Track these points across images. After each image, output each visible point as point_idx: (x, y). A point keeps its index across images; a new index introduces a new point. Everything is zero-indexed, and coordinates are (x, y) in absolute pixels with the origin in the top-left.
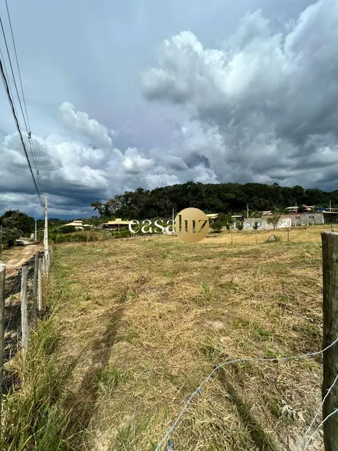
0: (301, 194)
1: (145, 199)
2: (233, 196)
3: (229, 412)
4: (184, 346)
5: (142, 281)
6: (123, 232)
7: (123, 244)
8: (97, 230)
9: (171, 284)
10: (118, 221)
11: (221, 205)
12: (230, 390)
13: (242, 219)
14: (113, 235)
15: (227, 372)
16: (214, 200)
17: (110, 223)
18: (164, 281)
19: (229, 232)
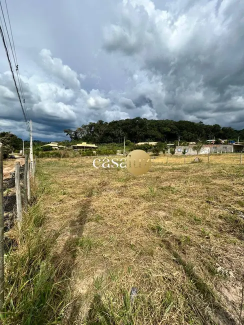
0: (218, 130)
1: (104, 129)
2: (169, 130)
5: (104, 184)
6: (88, 152)
7: (88, 160)
8: (69, 150)
9: (125, 187)
10: (84, 144)
11: (160, 135)
13: (174, 147)
14: (80, 154)
16: (155, 132)
17: (78, 145)
18: (119, 185)
19: (165, 156)
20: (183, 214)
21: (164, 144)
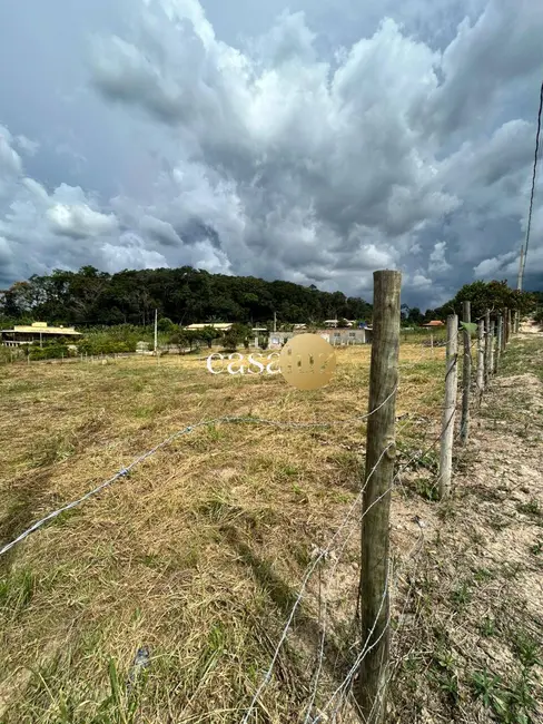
0: (343, 304)
1: (99, 289)
2: (255, 298)
3: (241, 578)
4: (171, 511)
5: (93, 428)
6: (53, 349)
7: (52, 370)
9: (151, 427)
10: (40, 327)
11: (237, 309)
12: (244, 551)
13: (266, 334)
14: (27, 353)
15: (240, 530)
16: (228, 303)
17: (18, 329)
18: (136, 424)
19: (248, 352)
20: (267, 465)
21: (245, 327)
